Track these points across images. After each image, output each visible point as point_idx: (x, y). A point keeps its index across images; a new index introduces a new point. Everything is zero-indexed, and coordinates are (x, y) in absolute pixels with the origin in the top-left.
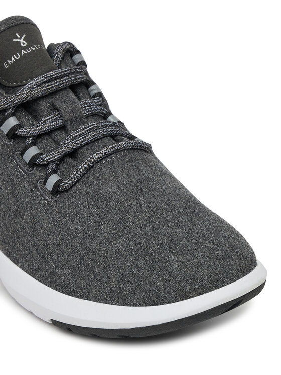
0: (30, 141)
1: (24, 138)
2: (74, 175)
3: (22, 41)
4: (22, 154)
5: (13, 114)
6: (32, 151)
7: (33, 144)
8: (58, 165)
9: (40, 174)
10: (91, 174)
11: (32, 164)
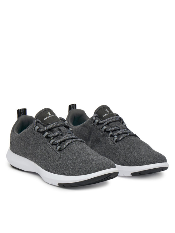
0: (52, 138)
1: (50, 138)
2: (65, 145)
3: (49, 114)
4: (50, 142)
5: (47, 132)
6: (53, 141)
7: (53, 139)
8: (60, 144)
9: (54, 147)
10: (70, 145)
11: (53, 144)
